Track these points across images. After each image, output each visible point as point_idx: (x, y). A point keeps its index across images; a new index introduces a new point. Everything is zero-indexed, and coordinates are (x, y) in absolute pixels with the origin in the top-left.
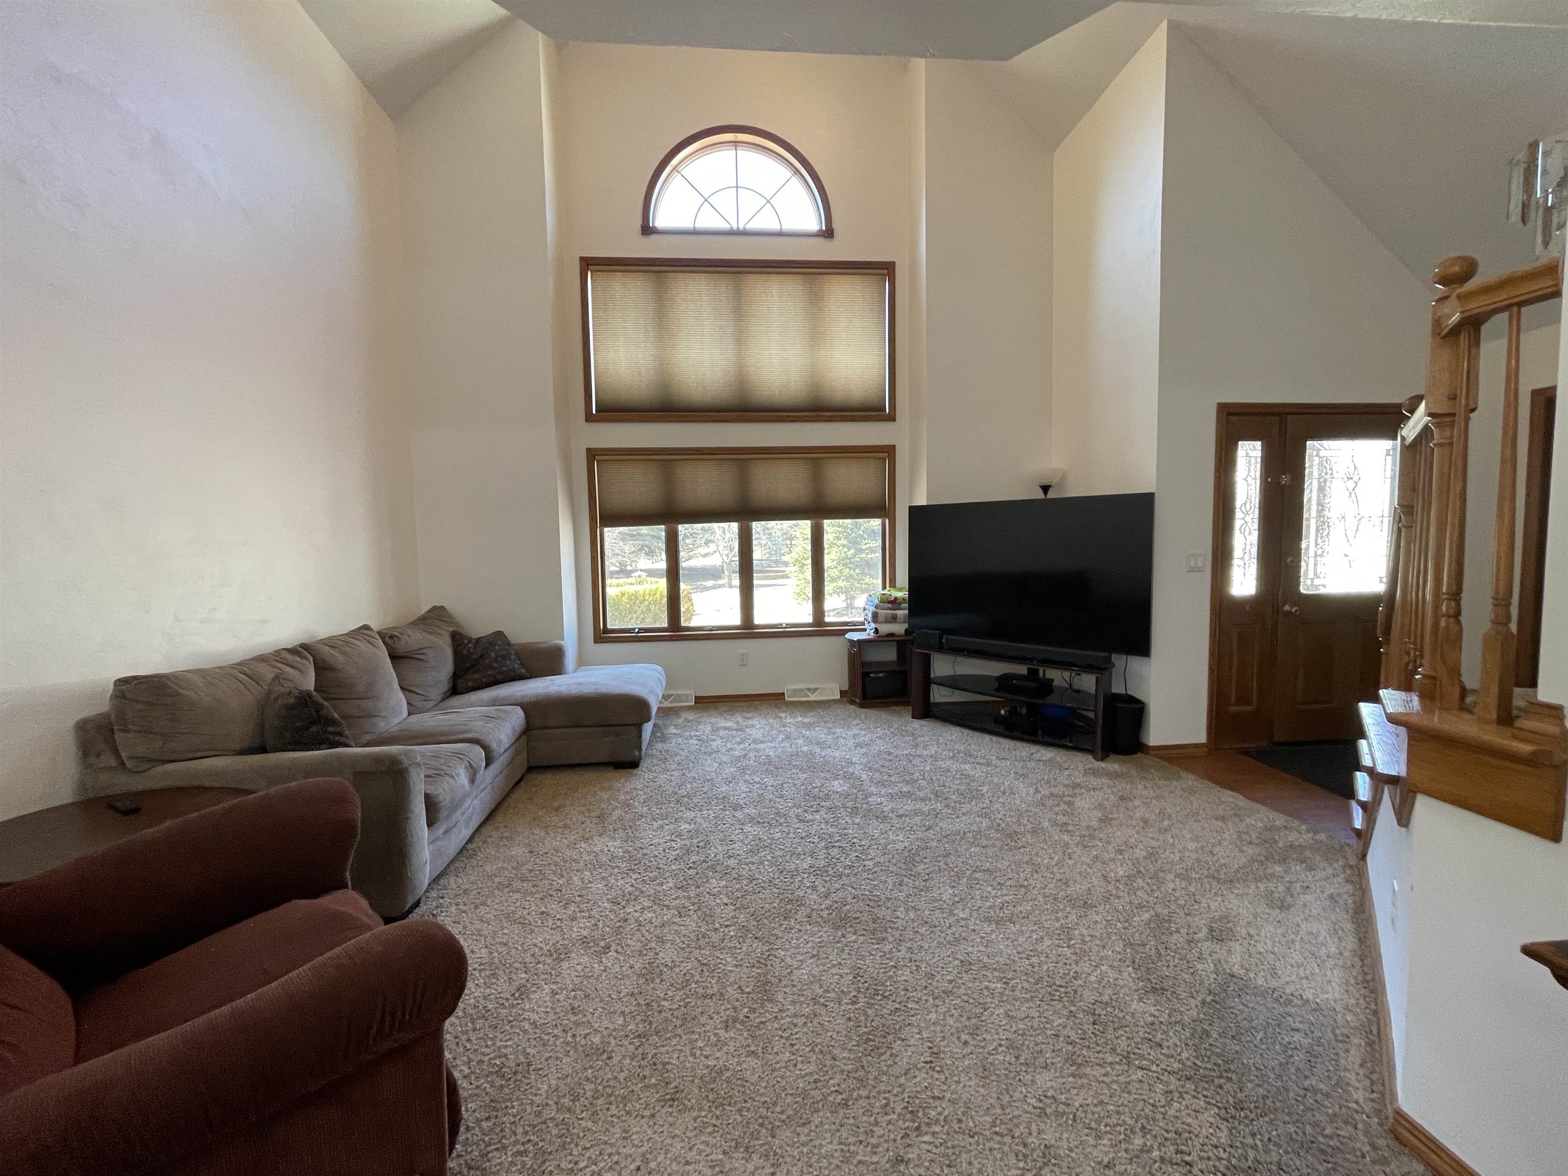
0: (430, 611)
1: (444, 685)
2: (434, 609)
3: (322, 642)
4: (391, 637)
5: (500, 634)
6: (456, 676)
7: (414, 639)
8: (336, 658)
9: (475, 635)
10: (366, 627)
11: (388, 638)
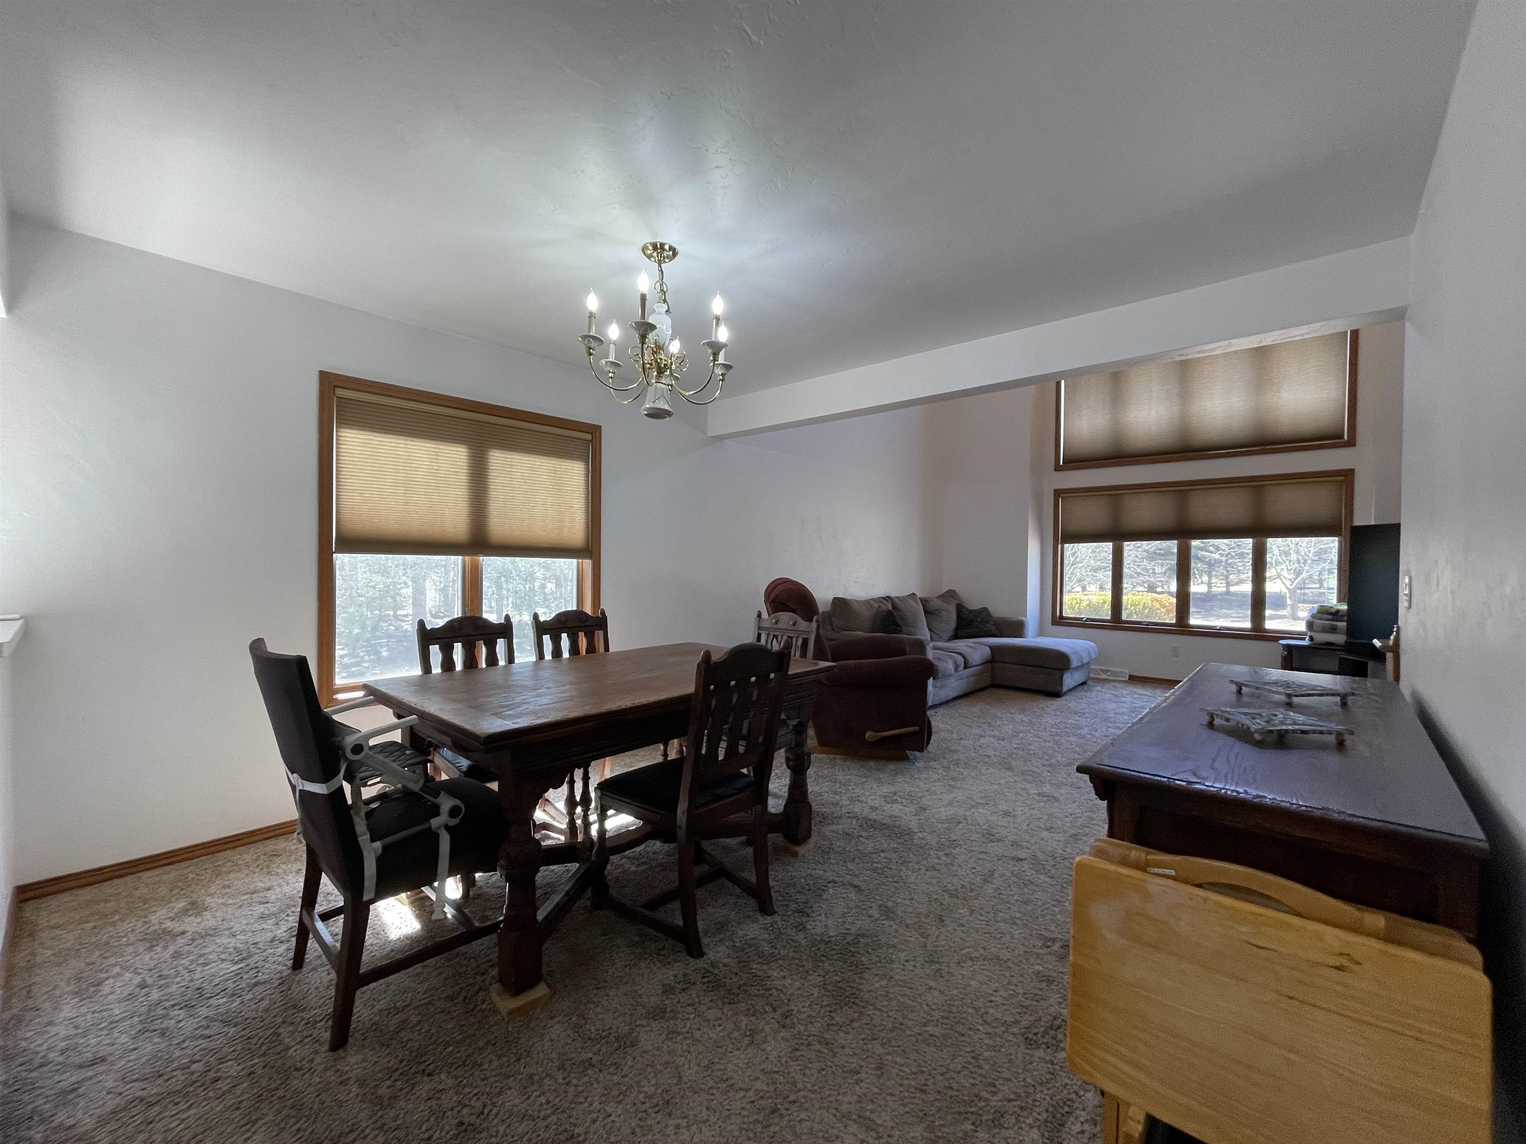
0: (947, 592)
1: (950, 633)
2: (949, 591)
3: (897, 597)
4: (926, 601)
5: (986, 609)
6: (957, 629)
7: (937, 604)
8: (901, 605)
9: (971, 608)
10: (914, 594)
11: (924, 601)
